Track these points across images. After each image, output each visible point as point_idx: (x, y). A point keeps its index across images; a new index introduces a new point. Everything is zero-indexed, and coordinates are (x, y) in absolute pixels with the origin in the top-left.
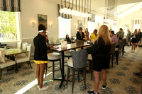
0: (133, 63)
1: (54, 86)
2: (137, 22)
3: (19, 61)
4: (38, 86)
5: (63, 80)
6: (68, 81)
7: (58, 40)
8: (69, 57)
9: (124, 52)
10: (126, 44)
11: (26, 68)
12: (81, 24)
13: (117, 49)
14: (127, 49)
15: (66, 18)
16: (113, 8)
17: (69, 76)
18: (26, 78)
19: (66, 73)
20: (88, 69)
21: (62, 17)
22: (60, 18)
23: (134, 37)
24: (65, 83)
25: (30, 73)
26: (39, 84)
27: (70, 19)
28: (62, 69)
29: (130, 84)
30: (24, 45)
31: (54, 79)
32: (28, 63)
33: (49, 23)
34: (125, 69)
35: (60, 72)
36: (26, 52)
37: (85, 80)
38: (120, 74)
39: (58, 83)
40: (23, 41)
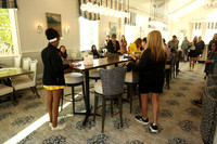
0: (190, 87)
1: (74, 124)
2: (198, 26)
3: (18, 87)
4: (51, 124)
5: (88, 114)
6: (96, 115)
7: (79, 54)
8: (96, 79)
9: (178, 71)
10: (182, 59)
11: (30, 98)
12: (114, 29)
13: (167, 67)
14: (183, 67)
15: (90, 19)
16: (162, 4)
17: (97, 108)
18: (31, 112)
19: (92, 103)
20: (125, 96)
21: (85, 17)
22: (81, 19)
23: (193, 48)
24: (91, 117)
25: (37, 105)
26: (51, 121)
27: (97, 21)
28: (86, 98)
29: (186, 117)
30: (26, 62)
31: (75, 113)
32: (34, 89)
33: (65, 27)
34: (179, 95)
35: (83, 101)
36: (29, 73)
37: (121, 113)
38: (173, 103)
39: (81, 119)
40: (24, 56)
